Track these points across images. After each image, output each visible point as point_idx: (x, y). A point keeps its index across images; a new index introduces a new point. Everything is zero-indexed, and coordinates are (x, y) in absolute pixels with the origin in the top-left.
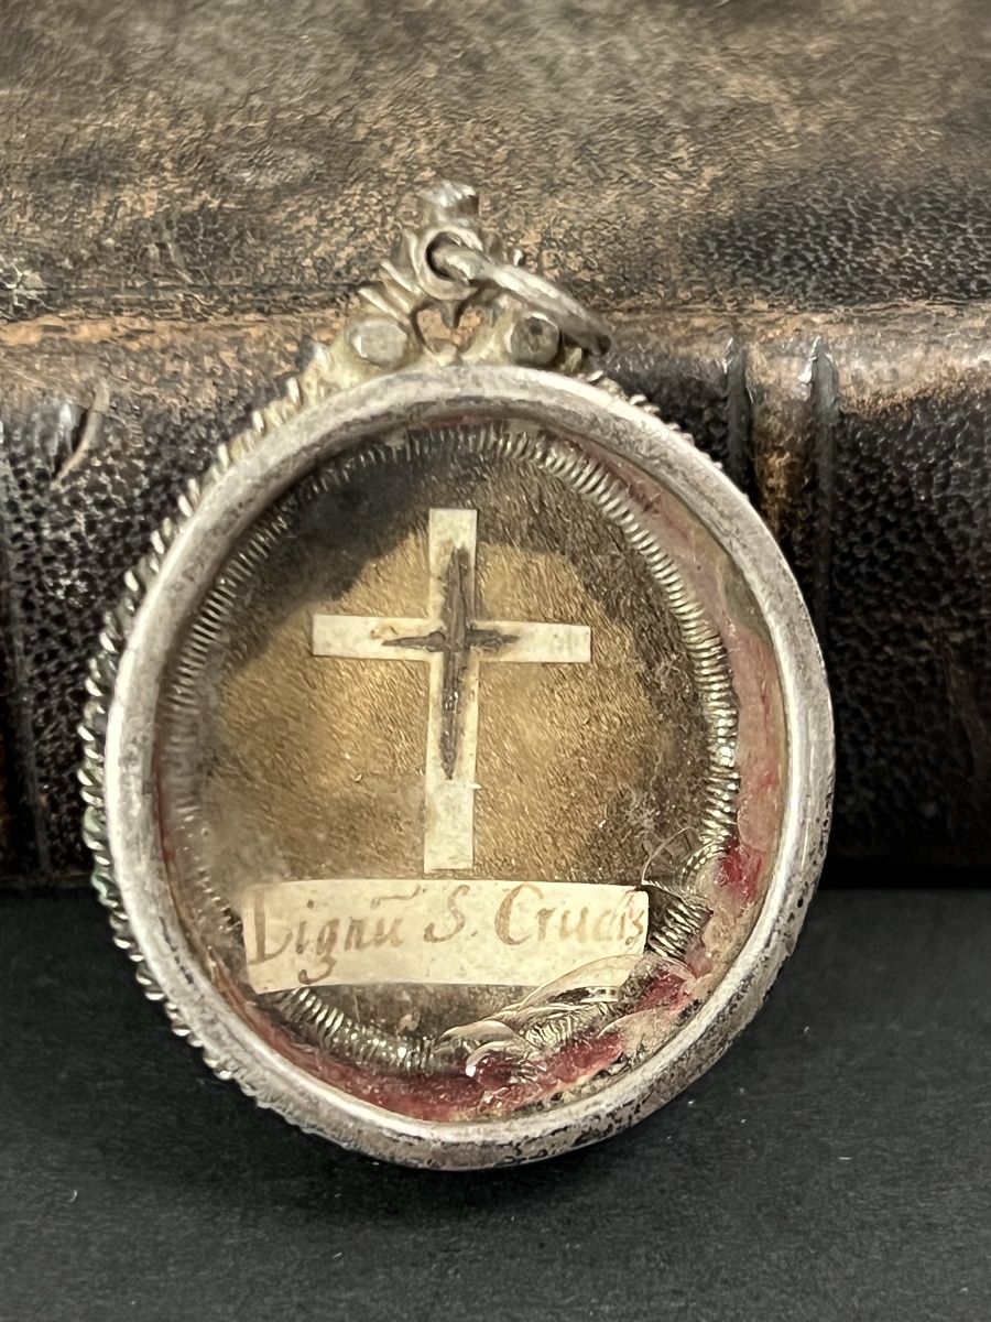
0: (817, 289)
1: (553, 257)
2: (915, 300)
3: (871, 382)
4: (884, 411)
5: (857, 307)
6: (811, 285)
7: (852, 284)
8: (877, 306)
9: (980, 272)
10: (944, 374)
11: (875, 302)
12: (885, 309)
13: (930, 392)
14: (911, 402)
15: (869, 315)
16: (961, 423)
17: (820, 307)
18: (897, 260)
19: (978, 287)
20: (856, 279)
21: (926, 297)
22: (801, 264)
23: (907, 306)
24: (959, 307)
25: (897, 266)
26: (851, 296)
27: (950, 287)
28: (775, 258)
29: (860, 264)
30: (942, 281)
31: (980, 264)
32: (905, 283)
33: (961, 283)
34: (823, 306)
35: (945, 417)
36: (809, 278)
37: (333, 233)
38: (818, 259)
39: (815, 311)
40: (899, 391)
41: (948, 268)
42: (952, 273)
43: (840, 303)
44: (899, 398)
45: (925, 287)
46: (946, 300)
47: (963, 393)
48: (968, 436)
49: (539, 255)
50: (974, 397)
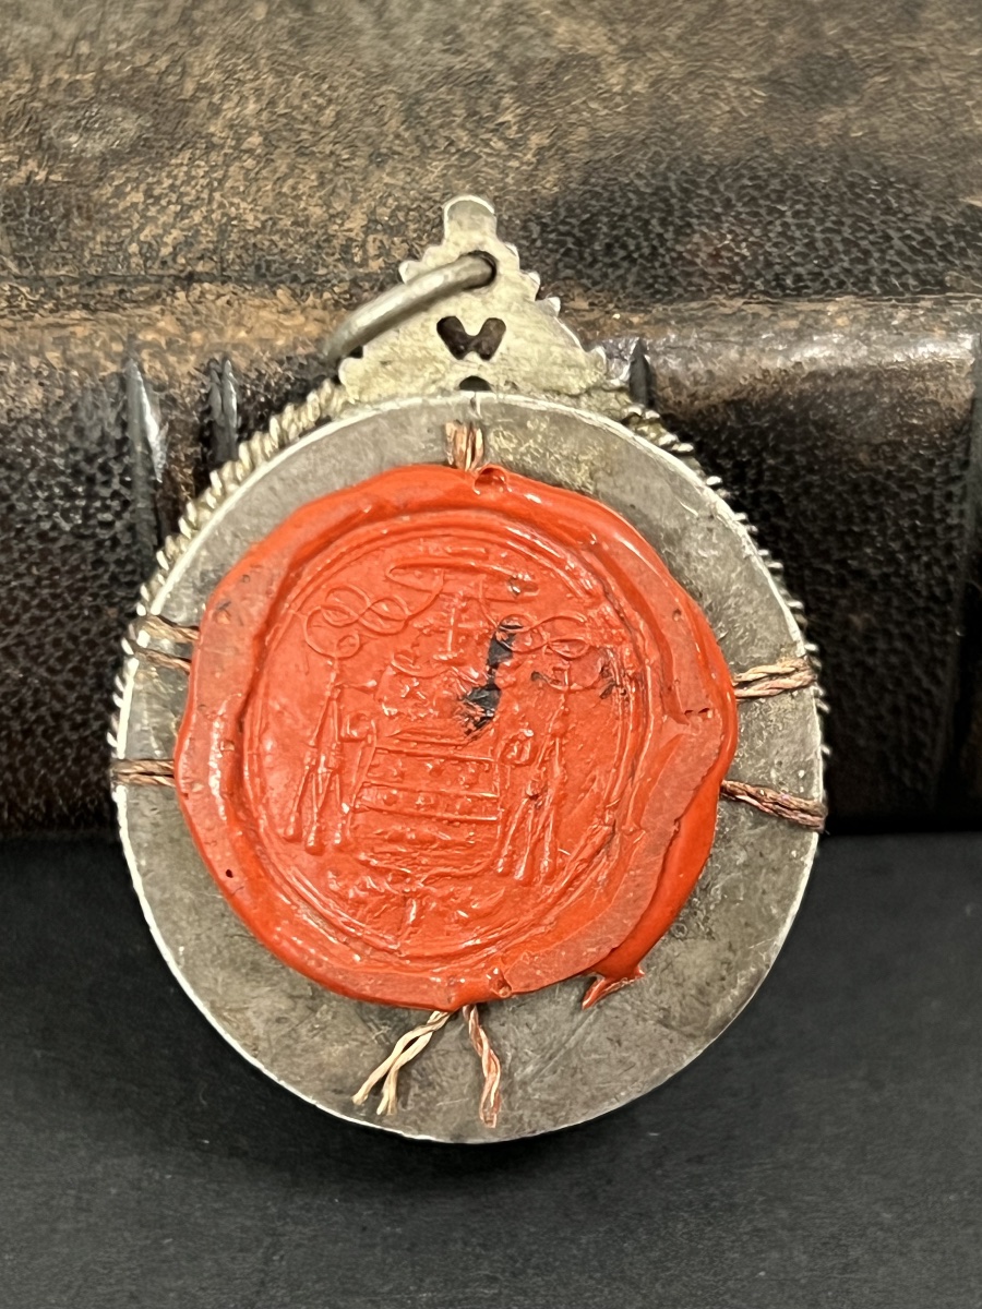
0: (637, 283)
1: (378, 244)
2: (731, 298)
3: (688, 383)
4: (700, 412)
5: (675, 306)
6: (631, 278)
7: (672, 279)
8: (694, 305)
9: (795, 264)
10: (759, 376)
11: (693, 300)
12: (702, 308)
13: (744, 394)
14: (728, 403)
15: (686, 314)
16: (774, 423)
17: (638, 306)
18: (716, 249)
19: (795, 282)
20: (675, 272)
21: (742, 294)
22: (622, 253)
23: (724, 305)
24: (775, 306)
25: (715, 257)
26: (669, 293)
27: (767, 282)
28: (597, 247)
29: (680, 253)
30: (759, 275)
31: (796, 254)
32: (724, 278)
33: (777, 277)
34: (642, 304)
35: (758, 418)
36: (628, 270)
37: (158, 212)
38: (638, 247)
39: (633, 311)
40: (714, 393)
41: (766, 260)
42: (769, 265)
43: (659, 301)
44: (714, 400)
45: (742, 283)
46: (762, 298)
47: (777, 394)
48: (779, 437)
49: (365, 242)
50: (788, 398)
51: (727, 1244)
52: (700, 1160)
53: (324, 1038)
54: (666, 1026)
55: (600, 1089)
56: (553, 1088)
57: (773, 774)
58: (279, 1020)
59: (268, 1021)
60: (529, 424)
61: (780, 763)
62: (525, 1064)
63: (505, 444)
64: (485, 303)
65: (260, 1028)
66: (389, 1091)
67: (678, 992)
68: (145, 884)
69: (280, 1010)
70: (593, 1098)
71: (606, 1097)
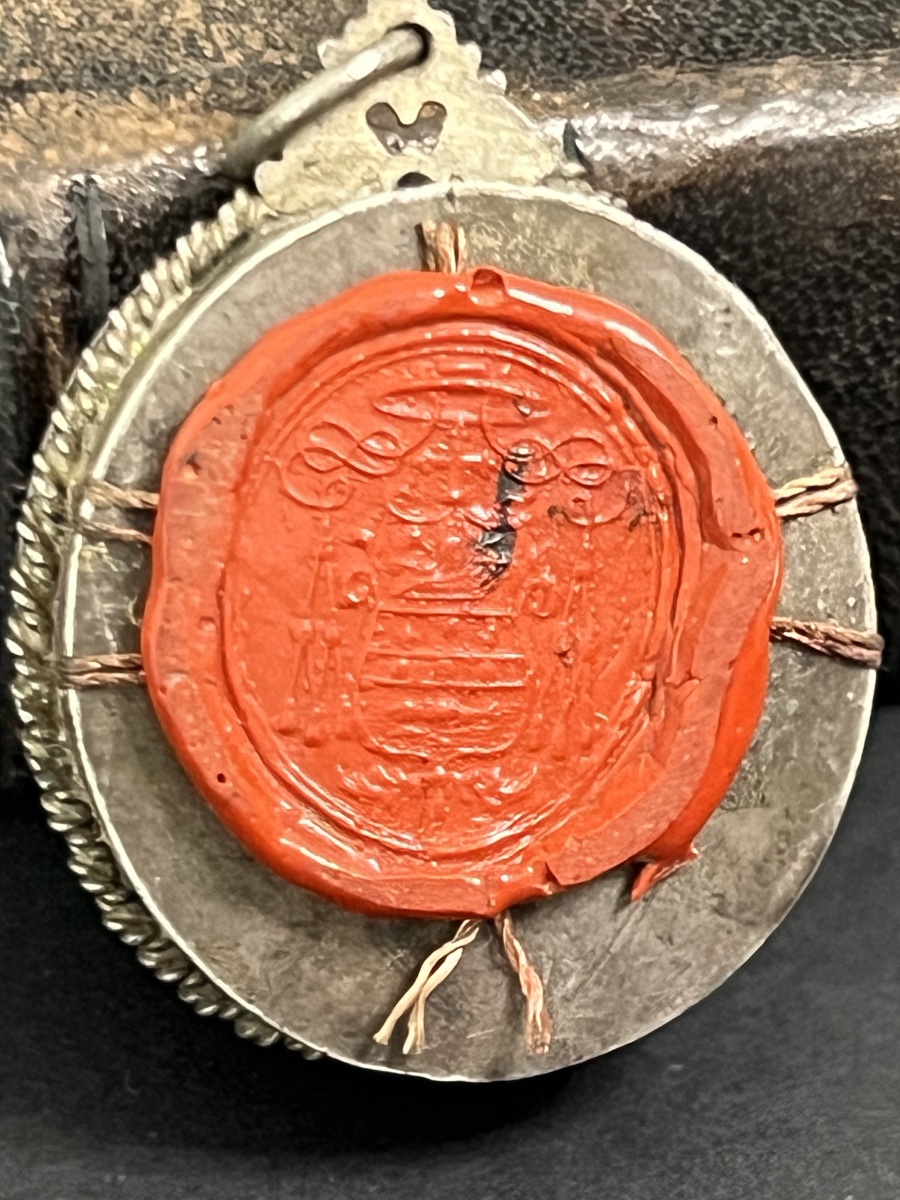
0: (544, 59)
1: (225, 33)
2: (661, 67)
3: (629, 170)
4: (645, 202)
5: (601, 81)
6: (537, 54)
7: (584, 51)
8: (618, 78)
9: (718, 26)
10: (708, 157)
11: (617, 73)
12: (631, 81)
13: (694, 178)
14: (674, 191)
15: (615, 90)
16: (728, 210)
17: (556, 86)
18: (621, 15)
19: (724, 45)
20: (583, 43)
21: (672, 63)
22: (513, 26)
23: (654, 76)
24: (712, 75)
25: (623, 22)
26: (587, 67)
27: (693, 48)
28: (482, 20)
29: (581, 22)
30: (681, 42)
31: (715, 14)
32: (643, 46)
33: (702, 40)
34: (561, 81)
35: (710, 204)
36: (529, 44)
38: (531, 19)
39: (555, 90)
40: (660, 180)
41: (682, 24)
42: (688, 28)
43: (578, 77)
44: (659, 187)
45: (667, 50)
46: (695, 65)
47: (730, 176)
48: (735, 227)
49: (208, 30)
50: (741, 180)
51: (799, 1171)
52: (738, 1088)
53: (332, 971)
54: (722, 914)
55: (652, 999)
56: (598, 1003)
57: (821, 605)
58: (277, 955)
59: (263, 958)
60: (515, 216)
61: (827, 591)
62: (565, 977)
63: (491, 242)
64: (419, 84)
65: (255, 968)
66: (416, 1026)
67: (732, 874)
68: (109, 806)
69: (277, 943)
70: (646, 1009)
71: (661, 1006)
